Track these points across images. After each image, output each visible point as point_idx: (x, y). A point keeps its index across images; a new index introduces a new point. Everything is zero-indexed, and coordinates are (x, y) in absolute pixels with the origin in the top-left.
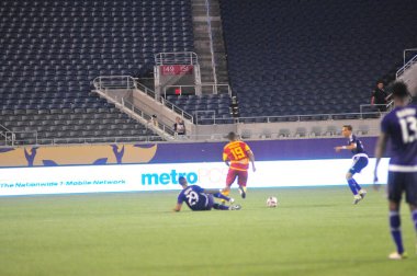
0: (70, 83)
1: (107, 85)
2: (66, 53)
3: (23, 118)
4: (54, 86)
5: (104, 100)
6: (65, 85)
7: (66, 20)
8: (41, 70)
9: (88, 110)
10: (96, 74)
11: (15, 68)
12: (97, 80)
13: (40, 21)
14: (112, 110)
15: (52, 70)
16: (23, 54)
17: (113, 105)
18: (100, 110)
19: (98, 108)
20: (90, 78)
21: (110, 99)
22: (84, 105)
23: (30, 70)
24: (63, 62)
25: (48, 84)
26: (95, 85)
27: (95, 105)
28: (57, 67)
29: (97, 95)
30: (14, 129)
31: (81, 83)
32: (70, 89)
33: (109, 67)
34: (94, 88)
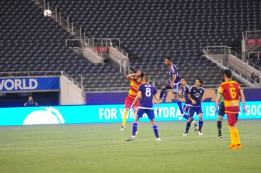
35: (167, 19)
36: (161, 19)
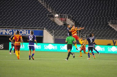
0: (102, 22)
1: (112, 23)
2: (101, 14)
3: (88, 31)
4: (97, 23)
5: (111, 27)
6: (100, 23)
7: (102, 4)
8: (94, 18)
9: (106, 30)
10: (109, 20)
11: (87, 17)
12: (110, 22)
13: (95, 5)
14: (113, 30)
15: (97, 18)
16: (89, 13)
17: (114, 29)
18: (110, 30)
19: (109, 30)
20: (107, 21)
21: (113, 27)
22: (105, 29)
23: (91, 18)
24: (100, 16)
25: (96, 22)
26: (109, 23)
27: (108, 29)
28: (99, 18)
29: (109, 26)
30: (85, 34)
31: (105, 22)
32: (102, 24)
33: (113, 18)
34: (109, 24)
35: (93, 8)
36: (90, 7)
